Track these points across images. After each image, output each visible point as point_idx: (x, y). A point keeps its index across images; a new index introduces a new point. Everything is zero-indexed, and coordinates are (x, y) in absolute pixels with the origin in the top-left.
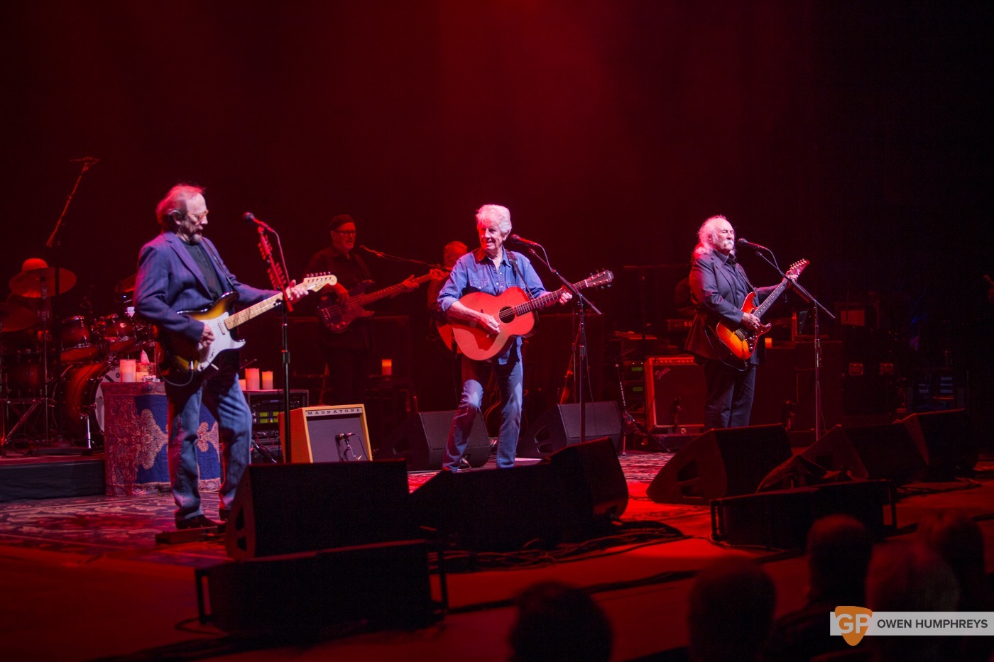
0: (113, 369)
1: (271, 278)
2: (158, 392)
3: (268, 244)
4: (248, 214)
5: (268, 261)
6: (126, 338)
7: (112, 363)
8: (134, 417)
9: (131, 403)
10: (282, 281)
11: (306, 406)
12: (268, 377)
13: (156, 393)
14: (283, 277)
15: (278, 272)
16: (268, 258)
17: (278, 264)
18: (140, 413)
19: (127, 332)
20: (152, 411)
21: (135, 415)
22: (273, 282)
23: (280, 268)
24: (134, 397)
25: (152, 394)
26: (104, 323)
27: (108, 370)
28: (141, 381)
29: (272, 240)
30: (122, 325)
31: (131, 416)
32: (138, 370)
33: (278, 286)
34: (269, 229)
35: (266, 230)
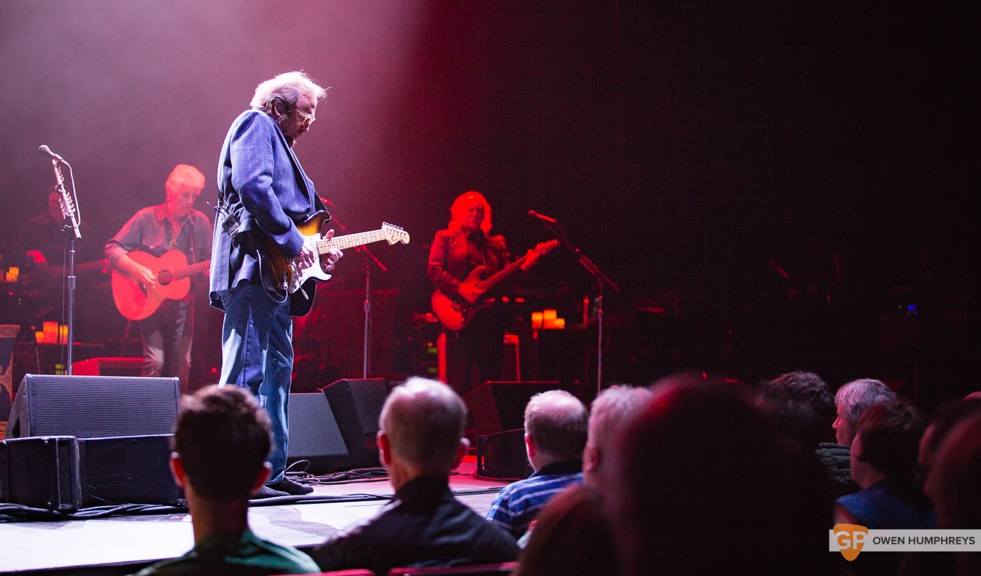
3: (60, 175)
4: (44, 146)
10: (72, 209)
14: (73, 205)
15: (69, 202)
17: (69, 194)
23: (70, 197)
29: (65, 171)
33: (67, 214)
34: (63, 161)
35: (60, 163)
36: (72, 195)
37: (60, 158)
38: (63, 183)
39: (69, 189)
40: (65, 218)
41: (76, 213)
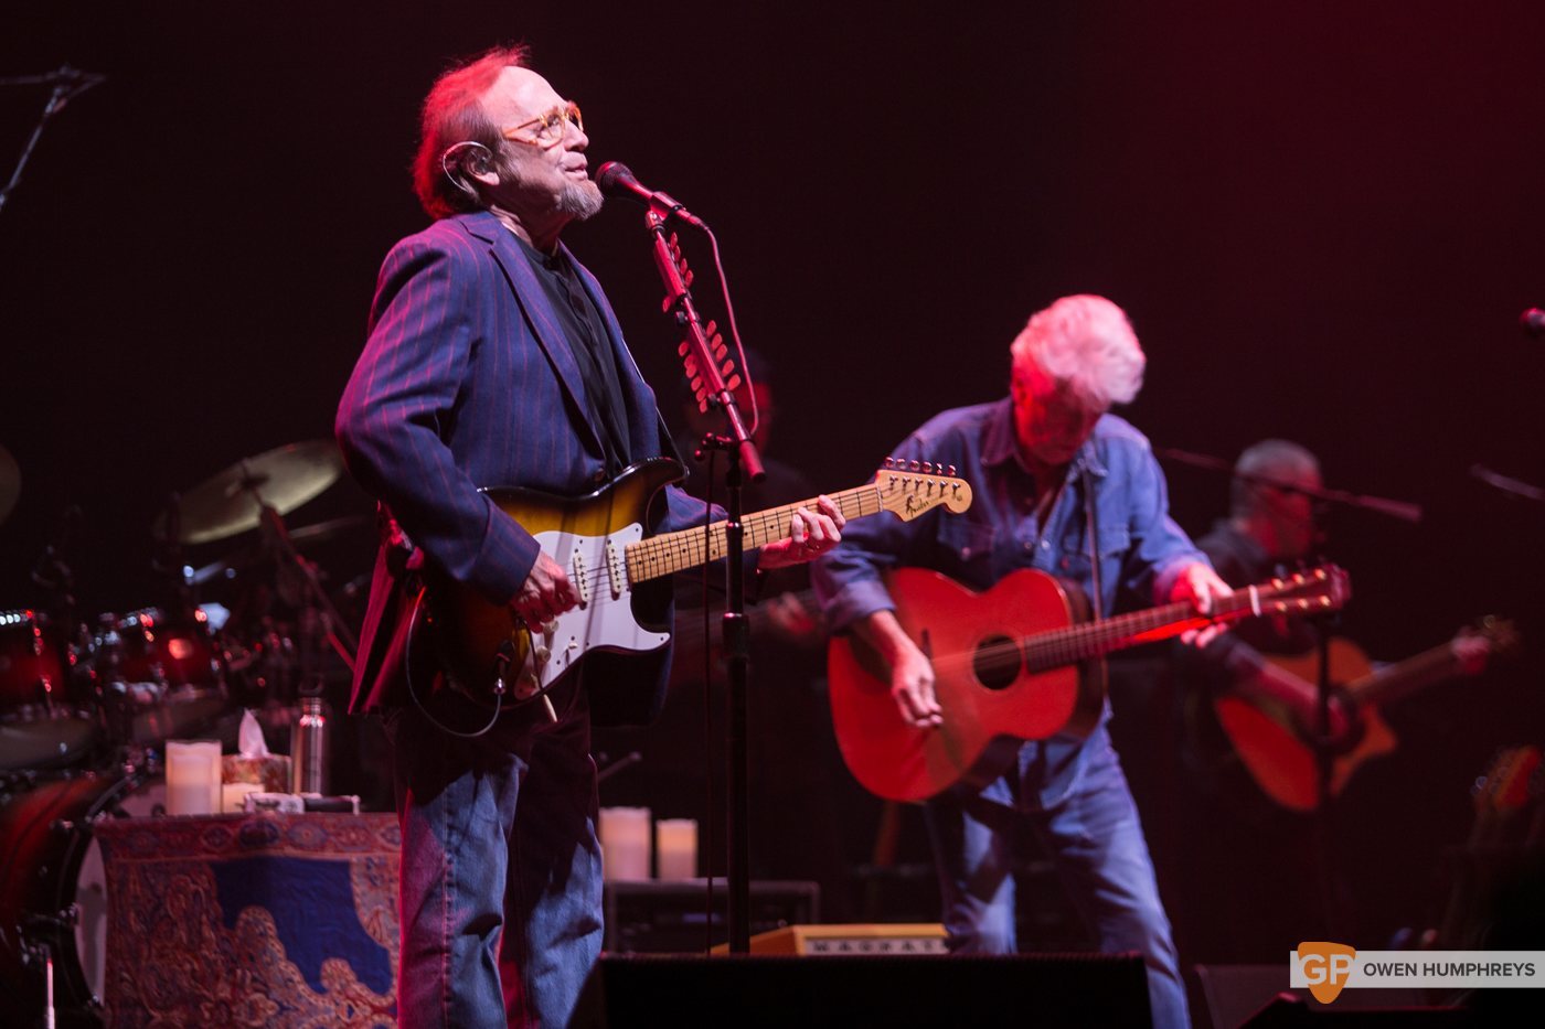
0: (142, 791)
1: (690, 371)
2: (300, 847)
3: (679, 262)
4: (613, 165)
5: (679, 314)
6: (191, 693)
7: (140, 770)
8: (209, 933)
9: (203, 884)
10: (726, 380)
11: (807, 921)
12: (679, 837)
13: (290, 851)
14: (730, 365)
15: (714, 353)
16: (678, 304)
17: (713, 325)
18: (230, 921)
19: (193, 670)
20: (273, 913)
21: (214, 925)
22: (695, 385)
23: (719, 338)
24: (213, 865)
25: (273, 852)
26: (113, 637)
27: (125, 793)
28: (239, 810)
29: (692, 247)
30: (177, 649)
31: (200, 933)
32: (228, 777)
33: (712, 396)
34: (684, 213)
35: (673, 222)
36: (724, 329)
37: (670, 203)
38: (690, 288)
39: (710, 308)
40: (703, 408)
41: (740, 396)
